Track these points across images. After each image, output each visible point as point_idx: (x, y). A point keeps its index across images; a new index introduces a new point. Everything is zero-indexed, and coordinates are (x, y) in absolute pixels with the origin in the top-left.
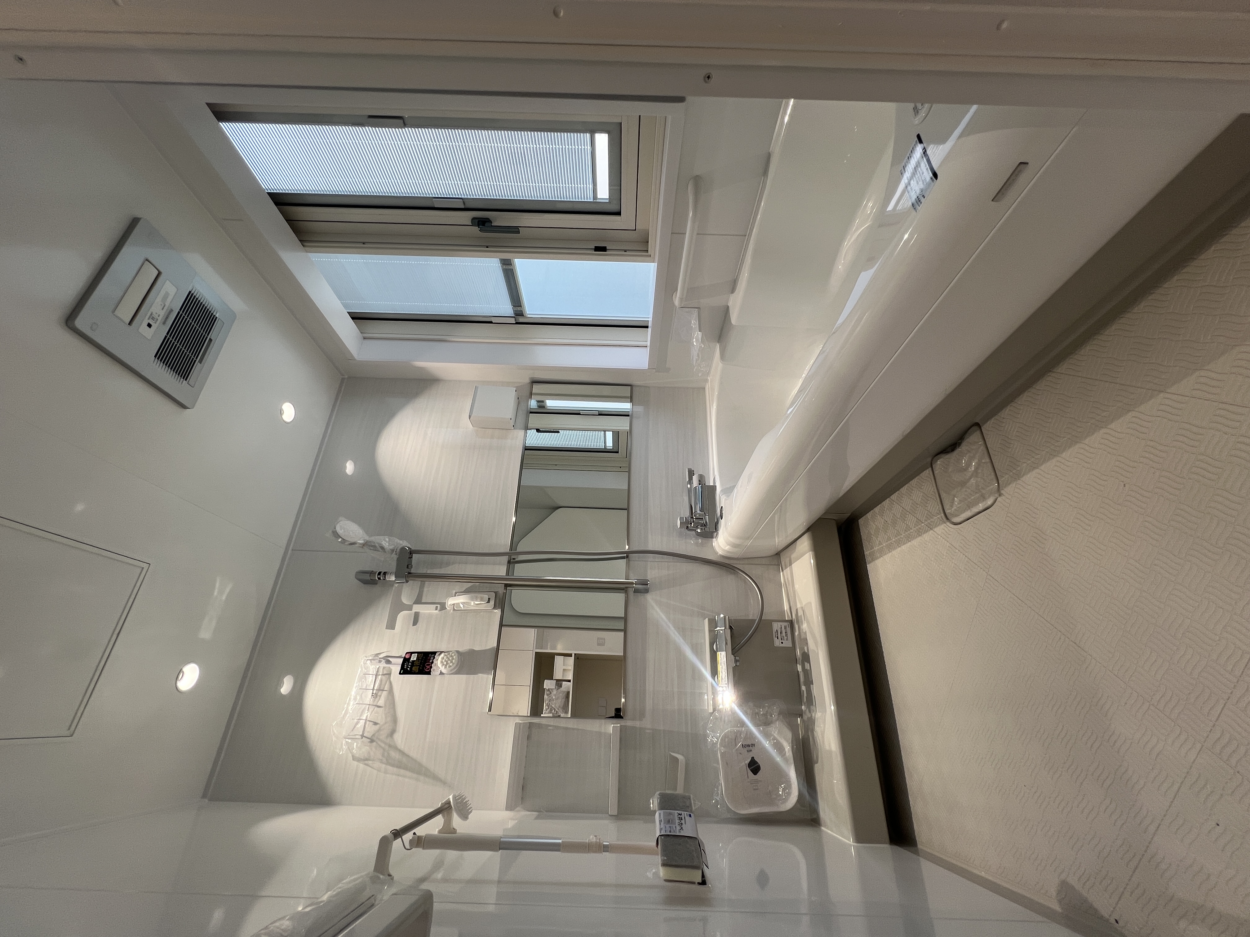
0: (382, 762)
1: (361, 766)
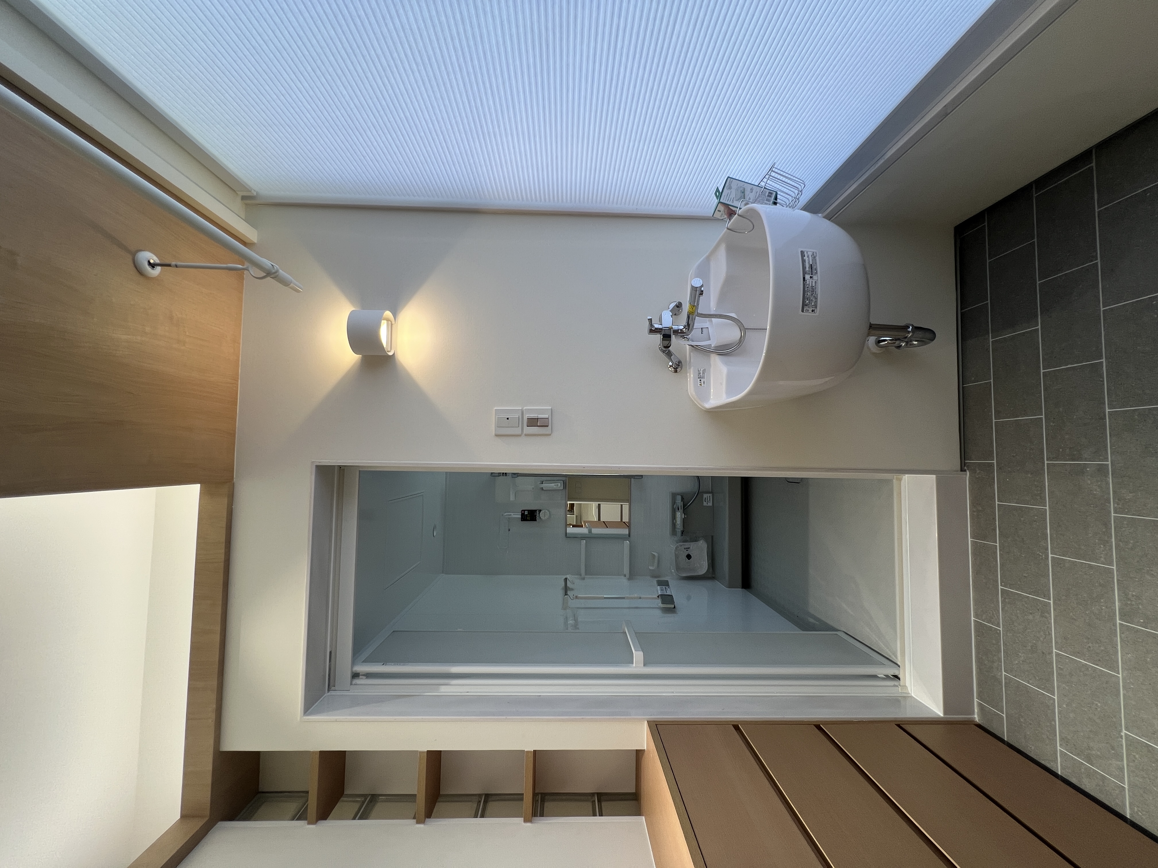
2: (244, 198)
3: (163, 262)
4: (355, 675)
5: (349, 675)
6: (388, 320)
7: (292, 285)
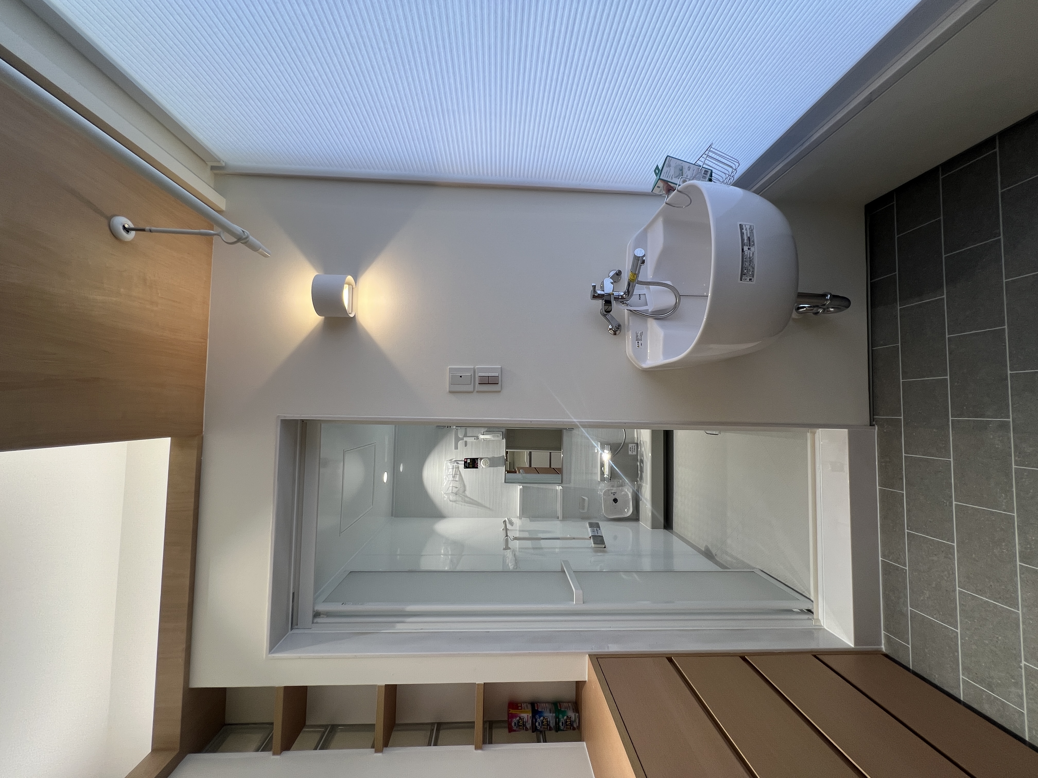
0: (462, 502)
1: (454, 504)
2: (213, 168)
3: (137, 227)
4: (317, 615)
5: (311, 615)
6: (349, 284)
7: (261, 250)
